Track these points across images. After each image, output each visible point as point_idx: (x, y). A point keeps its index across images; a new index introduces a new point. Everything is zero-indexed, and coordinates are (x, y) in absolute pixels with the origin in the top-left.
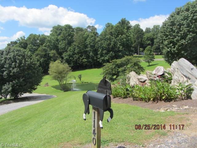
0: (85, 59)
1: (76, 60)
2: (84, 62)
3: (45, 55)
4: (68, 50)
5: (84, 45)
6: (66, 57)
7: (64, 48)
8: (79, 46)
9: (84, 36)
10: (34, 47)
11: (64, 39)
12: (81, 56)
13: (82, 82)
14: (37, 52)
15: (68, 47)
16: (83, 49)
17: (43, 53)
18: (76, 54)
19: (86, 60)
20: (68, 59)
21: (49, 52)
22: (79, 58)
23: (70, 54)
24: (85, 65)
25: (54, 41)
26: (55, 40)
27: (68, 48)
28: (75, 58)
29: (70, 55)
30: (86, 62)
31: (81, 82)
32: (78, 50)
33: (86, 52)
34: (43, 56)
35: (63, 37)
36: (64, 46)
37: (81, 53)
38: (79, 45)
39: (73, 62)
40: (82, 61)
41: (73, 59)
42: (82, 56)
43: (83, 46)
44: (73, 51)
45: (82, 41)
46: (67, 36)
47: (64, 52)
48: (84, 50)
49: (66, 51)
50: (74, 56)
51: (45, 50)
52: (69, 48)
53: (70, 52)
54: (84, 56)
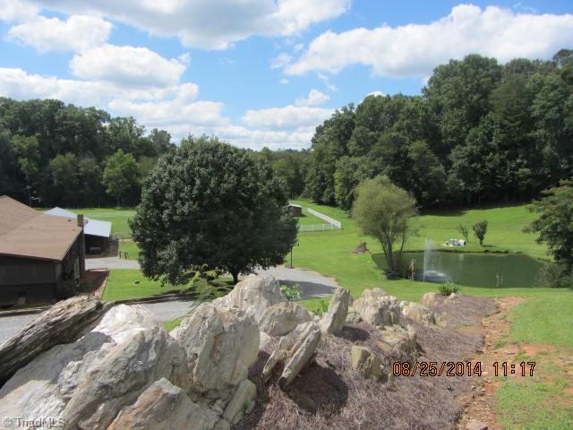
0: (526, 167)
1: (493, 170)
2: (520, 179)
3: (397, 156)
4: (467, 140)
5: (523, 118)
6: (460, 161)
7: (457, 131)
8: (506, 122)
9: (527, 86)
10: (372, 133)
11: (459, 105)
12: (512, 157)
13: (487, 248)
14: (375, 148)
15: (469, 129)
16: (518, 133)
17: (391, 151)
18: (494, 150)
19: (527, 170)
20: (464, 167)
21: (407, 147)
22: (503, 164)
23: (472, 150)
24: (525, 188)
25: (426, 111)
26: (430, 109)
27: (467, 132)
28: (490, 165)
29: (471, 154)
30: (529, 176)
31: (483, 249)
32: (502, 136)
33: (529, 143)
34: (392, 158)
35: (455, 98)
36: (454, 127)
37: (511, 147)
38: (506, 119)
39: (483, 176)
40: (513, 175)
41: (484, 167)
42: (517, 156)
43: (518, 122)
44: (483, 140)
45: (515, 106)
46: (467, 94)
47: (453, 145)
48: (521, 138)
49: (462, 142)
50: (488, 158)
51: (397, 142)
52: (472, 131)
53: (473, 145)
54: (520, 156)
